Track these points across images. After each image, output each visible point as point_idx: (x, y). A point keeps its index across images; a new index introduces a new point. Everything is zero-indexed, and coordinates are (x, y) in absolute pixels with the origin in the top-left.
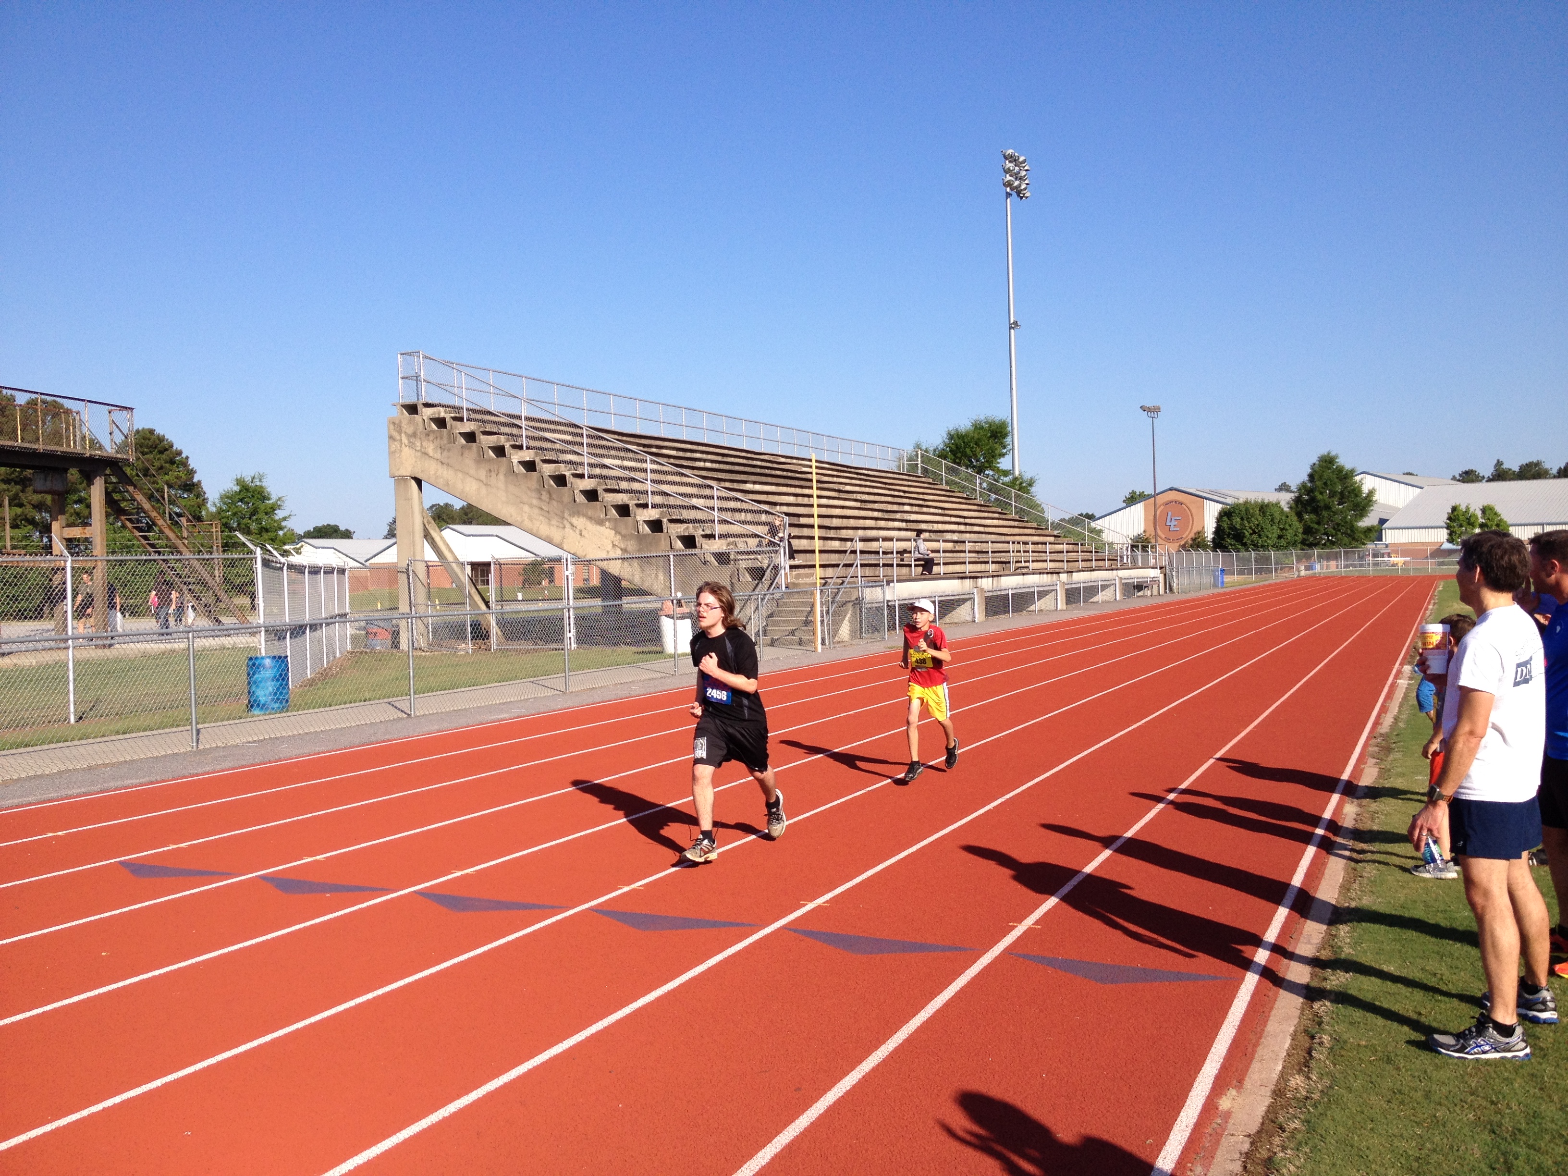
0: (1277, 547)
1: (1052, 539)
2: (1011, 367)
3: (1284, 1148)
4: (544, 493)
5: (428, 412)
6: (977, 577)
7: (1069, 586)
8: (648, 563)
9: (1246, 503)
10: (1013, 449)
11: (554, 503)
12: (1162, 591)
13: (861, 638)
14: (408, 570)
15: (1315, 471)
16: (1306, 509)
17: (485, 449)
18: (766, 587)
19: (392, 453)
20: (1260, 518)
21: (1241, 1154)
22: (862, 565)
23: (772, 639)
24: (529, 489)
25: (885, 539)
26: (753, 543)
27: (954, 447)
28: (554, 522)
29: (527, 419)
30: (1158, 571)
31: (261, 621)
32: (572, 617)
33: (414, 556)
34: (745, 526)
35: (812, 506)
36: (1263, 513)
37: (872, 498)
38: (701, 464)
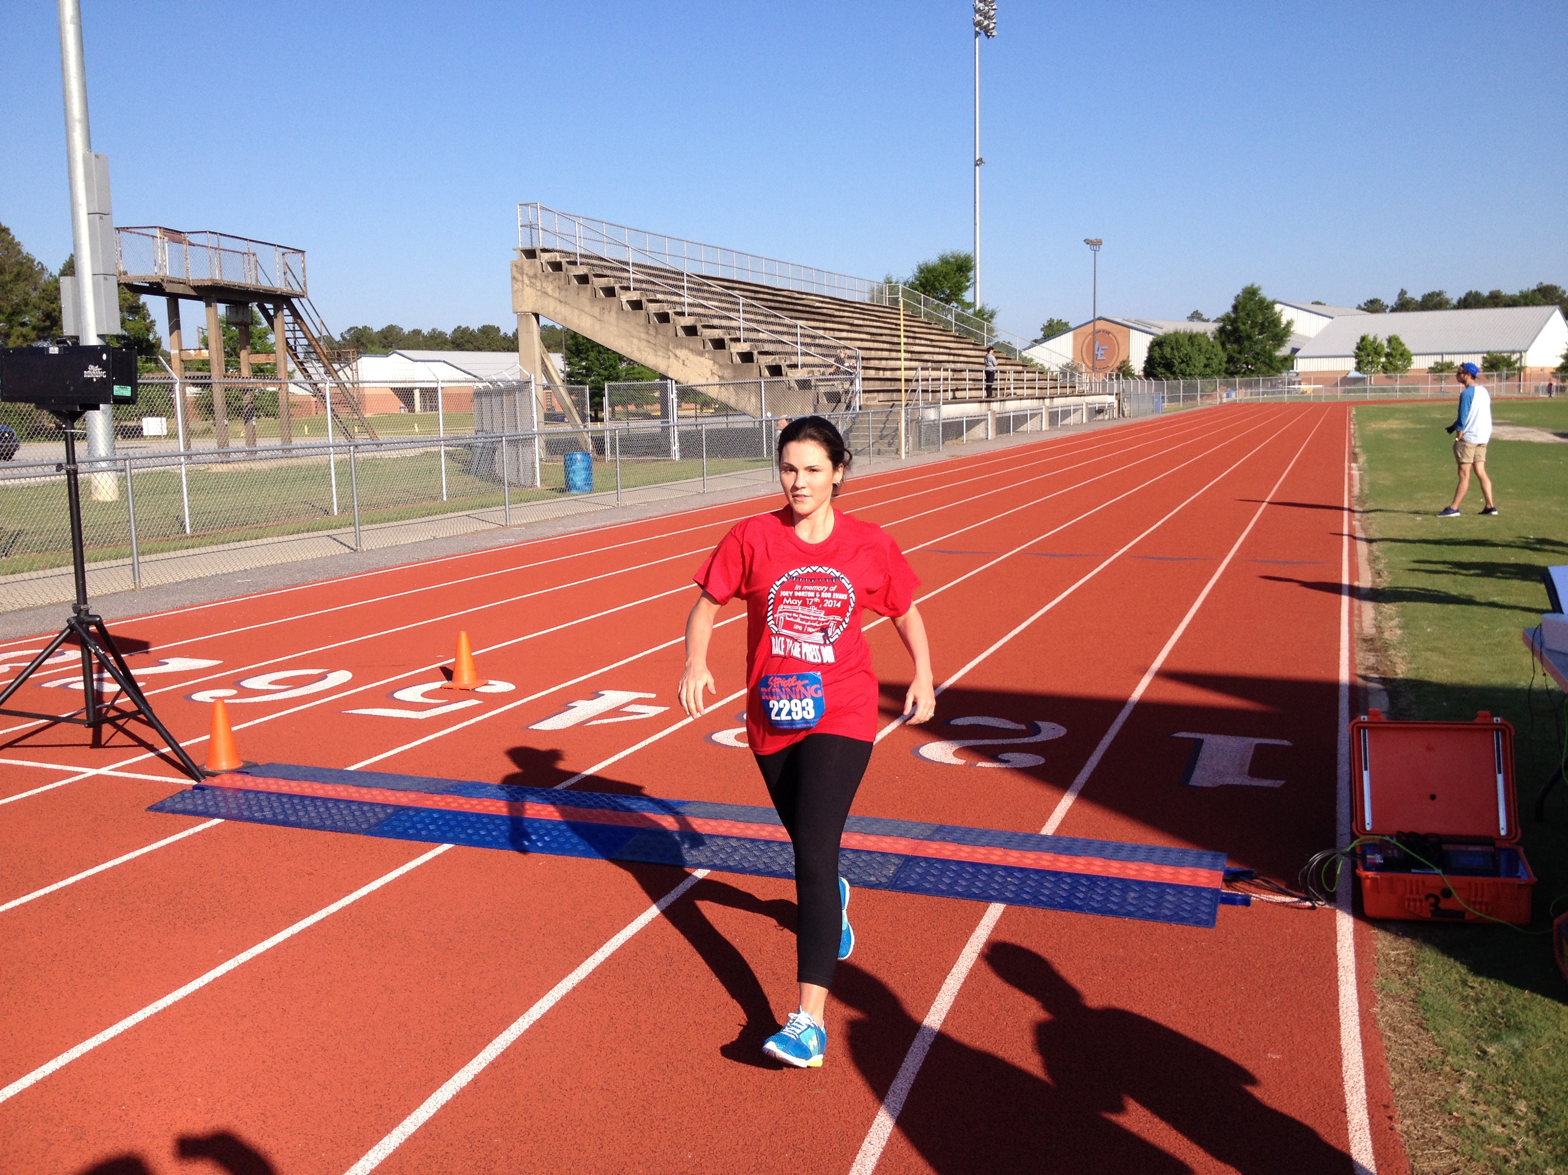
0: (1203, 376)
1: (1022, 368)
4: (651, 328)
5: (545, 257)
8: (742, 389)
9: (1176, 333)
10: (975, 282)
11: (660, 337)
12: (1116, 416)
13: (921, 449)
15: (1239, 303)
16: (1229, 339)
17: (598, 290)
18: (844, 407)
19: (514, 292)
20: (1189, 348)
24: (638, 324)
26: (826, 372)
27: (924, 281)
28: (659, 353)
29: (634, 265)
30: (1114, 397)
32: (676, 432)
34: (824, 358)
36: (1192, 343)
37: (878, 331)
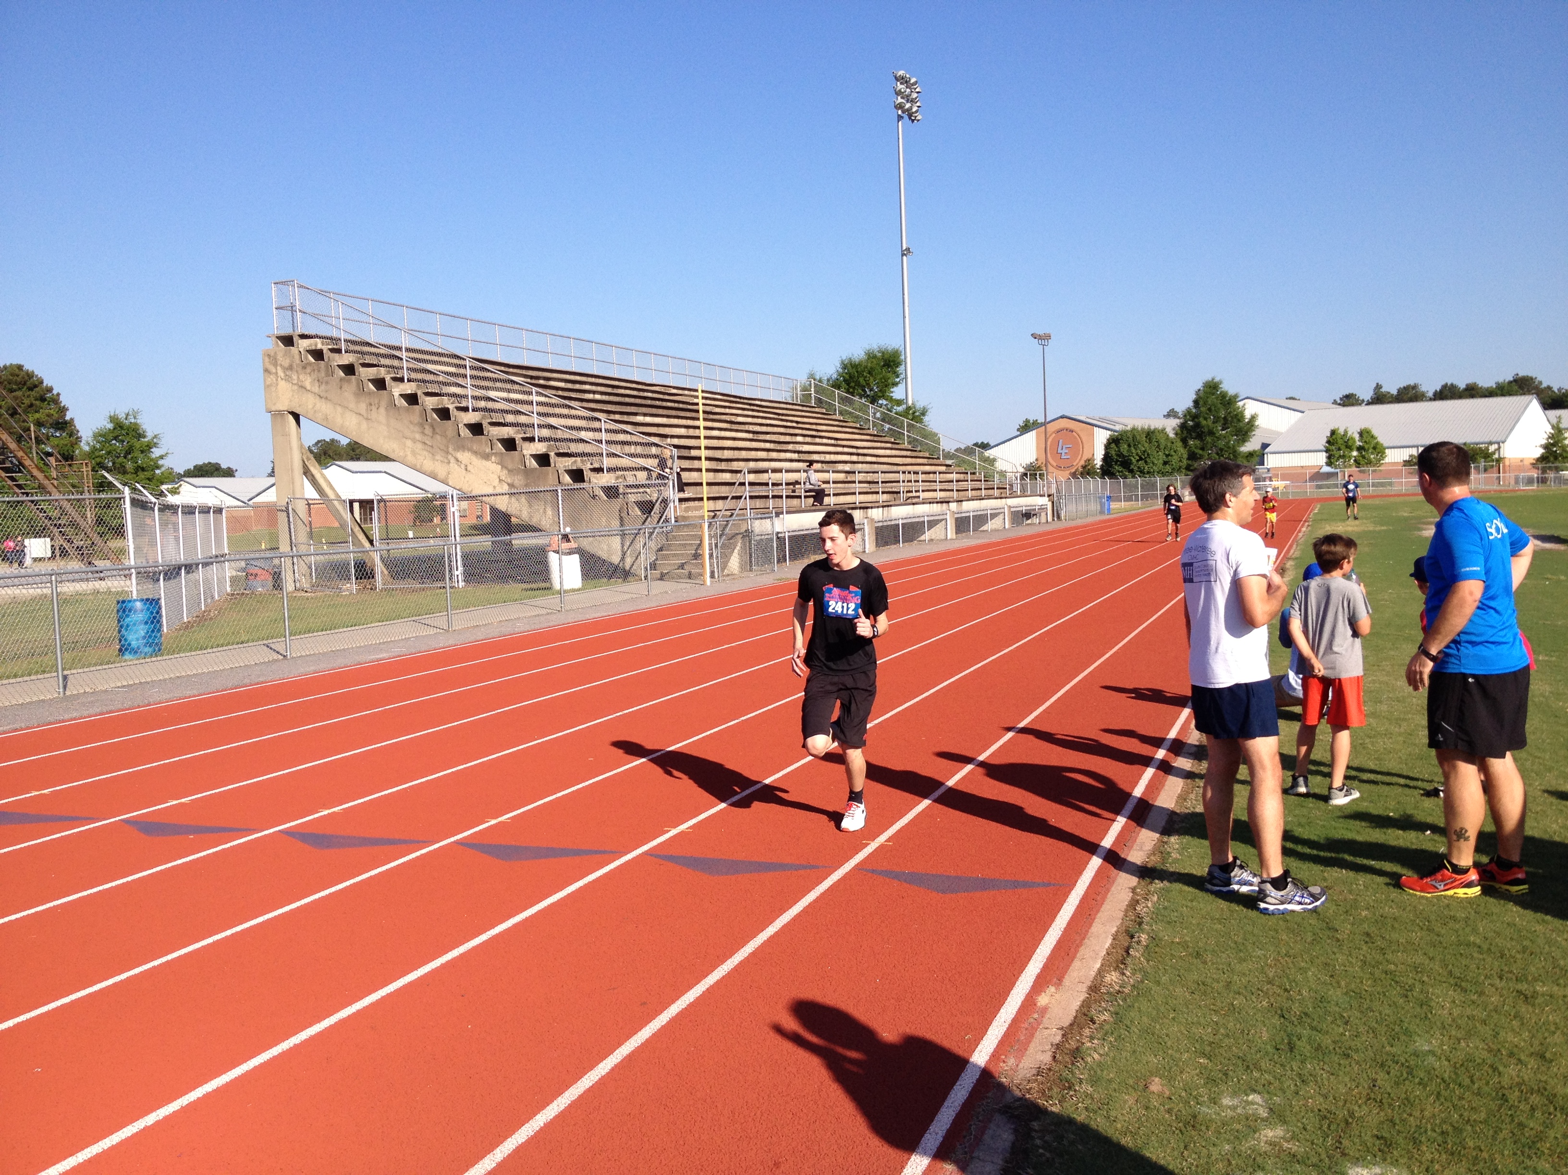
0: (1163, 474)
1: (943, 469)
2: (903, 294)
3: (1092, 1038)
4: (427, 427)
5: (304, 344)
6: (867, 508)
7: (959, 516)
8: (536, 498)
9: (1133, 429)
10: (906, 378)
11: (438, 437)
12: (1050, 519)
13: (751, 570)
14: (287, 508)
15: (1200, 398)
16: (1191, 435)
17: (365, 382)
18: (656, 520)
19: (267, 387)
20: (1146, 445)
21: (1052, 1045)
22: (751, 497)
23: (662, 573)
24: (411, 422)
25: (775, 471)
26: (642, 476)
27: (847, 377)
28: (438, 457)
29: (408, 350)
30: (1046, 499)
31: (132, 563)
32: (459, 555)
33: (293, 494)
34: (634, 459)
35: (699, 438)
36: (1150, 439)
37: (764, 429)
38: (590, 396)
